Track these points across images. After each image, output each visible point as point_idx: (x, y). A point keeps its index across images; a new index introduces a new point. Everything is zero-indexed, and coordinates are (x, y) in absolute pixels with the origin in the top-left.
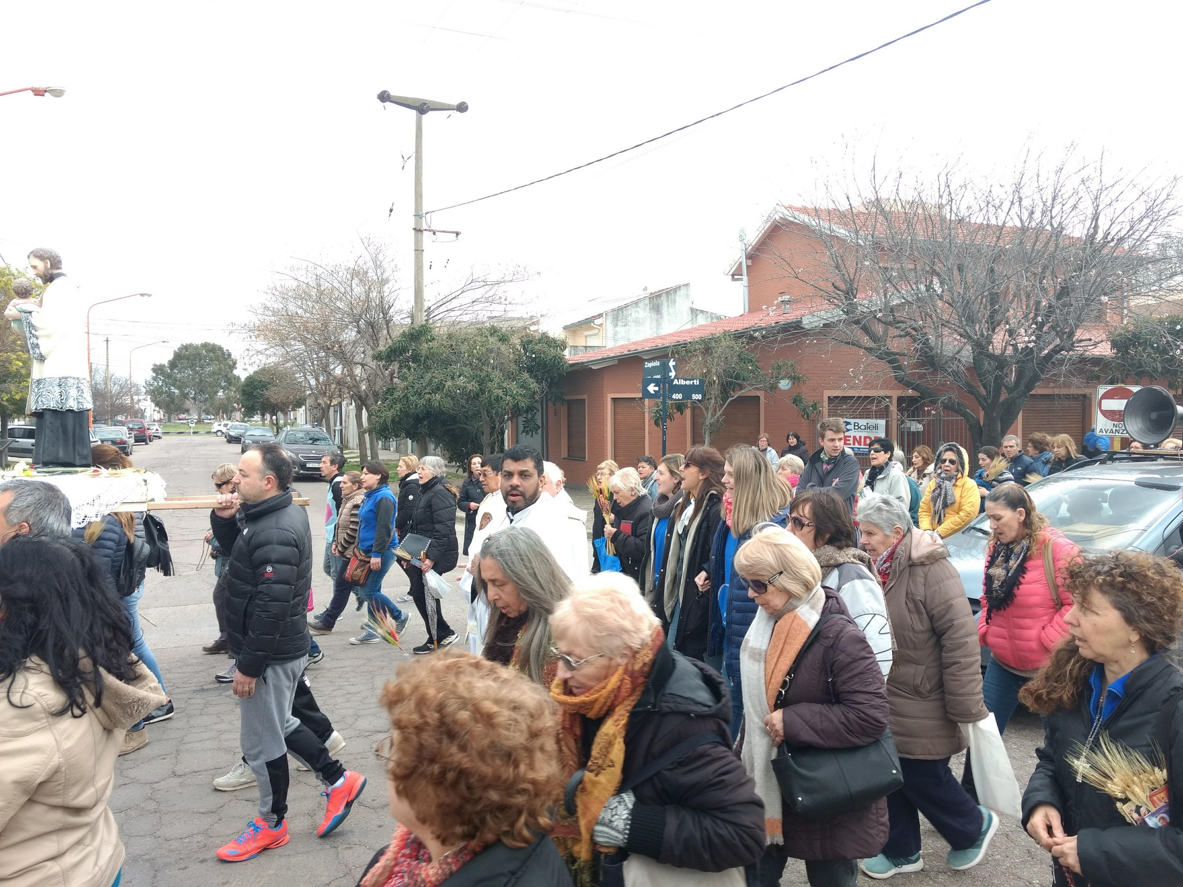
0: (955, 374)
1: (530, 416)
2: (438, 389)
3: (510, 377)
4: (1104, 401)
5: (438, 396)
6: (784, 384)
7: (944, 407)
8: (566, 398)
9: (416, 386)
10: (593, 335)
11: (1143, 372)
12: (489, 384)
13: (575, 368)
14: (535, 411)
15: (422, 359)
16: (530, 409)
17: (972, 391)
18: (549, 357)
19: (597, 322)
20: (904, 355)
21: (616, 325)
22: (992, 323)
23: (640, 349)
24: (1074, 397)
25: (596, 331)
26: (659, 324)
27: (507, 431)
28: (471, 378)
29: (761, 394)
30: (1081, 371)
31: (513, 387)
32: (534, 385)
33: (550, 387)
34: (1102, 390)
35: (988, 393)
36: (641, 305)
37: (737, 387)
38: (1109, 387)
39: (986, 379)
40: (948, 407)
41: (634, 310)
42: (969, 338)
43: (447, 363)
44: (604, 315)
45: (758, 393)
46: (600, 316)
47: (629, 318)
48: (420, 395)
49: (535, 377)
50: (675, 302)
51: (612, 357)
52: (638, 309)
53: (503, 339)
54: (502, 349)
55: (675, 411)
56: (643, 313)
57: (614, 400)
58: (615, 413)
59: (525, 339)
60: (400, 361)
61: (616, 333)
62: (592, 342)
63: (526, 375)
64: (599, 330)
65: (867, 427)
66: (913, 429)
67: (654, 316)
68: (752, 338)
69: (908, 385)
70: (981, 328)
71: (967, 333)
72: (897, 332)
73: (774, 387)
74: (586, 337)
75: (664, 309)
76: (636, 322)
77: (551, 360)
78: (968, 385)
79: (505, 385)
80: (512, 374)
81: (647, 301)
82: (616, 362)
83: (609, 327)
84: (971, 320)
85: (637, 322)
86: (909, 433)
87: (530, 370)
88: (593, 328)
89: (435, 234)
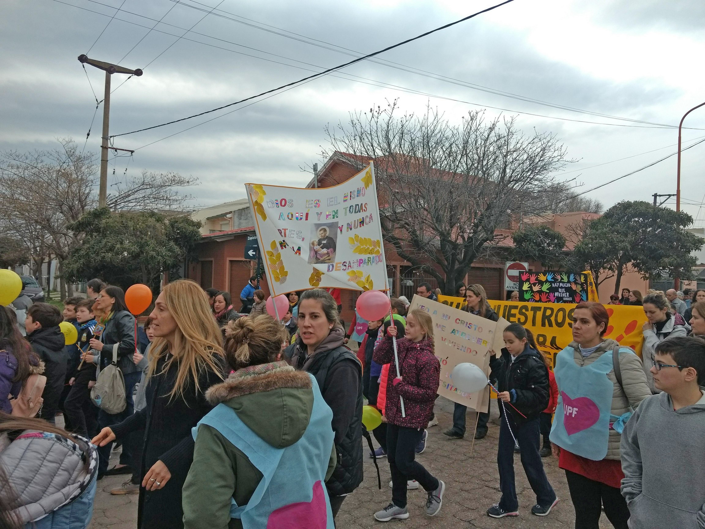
0: (430, 252)
1: (175, 270)
2: (110, 250)
3: (161, 243)
4: (509, 271)
5: (110, 255)
7: (424, 271)
8: (200, 259)
9: (96, 247)
10: (226, 224)
11: (529, 256)
12: (147, 248)
13: (206, 241)
14: (179, 267)
15: (102, 230)
16: (174, 266)
17: (440, 262)
18: (188, 232)
19: (228, 216)
20: (402, 240)
21: (240, 219)
22: (451, 223)
23: (248, 230)
24: (495, 269)
25: (227, 222)
27: (162, 281)
28: (134, 243)
30: (498, 254)
31: (163, 250)
32: (177, 249)
33: (189, 252)
34: (508, 264)
35: (449, 264)
38: (512, 263)
39: (446, 255)
40: (426, 271)
42: (437, 230)
43: (119, 233)
44: (233, 212)
46: (230, 212)
47: (249, 215)
48: (98, 253)
49: (179, 245)
51: (230, 234)
53: (159, 220)
57: (231, 261)
58: (231, 270)
59: (173, 220)
60: (86, 231)
61: (240, 224)
62: (224, 228)
63: (172, 243)
64: (229, 221)
66: (408, 284)
69: (406, 258)
70: (445, 226)
71: (436, 227)
72: (398, 226)
74: (221, 225)
77: (190, 234)
78: (437, 258)
79: (157, 249)
80: (163, 242)
82: (233, 238)
83: (236, 219)
84: (439, 220)
86: (405, 286)
87: (176, 240)
88: (226, 220)
89: (116, 151)
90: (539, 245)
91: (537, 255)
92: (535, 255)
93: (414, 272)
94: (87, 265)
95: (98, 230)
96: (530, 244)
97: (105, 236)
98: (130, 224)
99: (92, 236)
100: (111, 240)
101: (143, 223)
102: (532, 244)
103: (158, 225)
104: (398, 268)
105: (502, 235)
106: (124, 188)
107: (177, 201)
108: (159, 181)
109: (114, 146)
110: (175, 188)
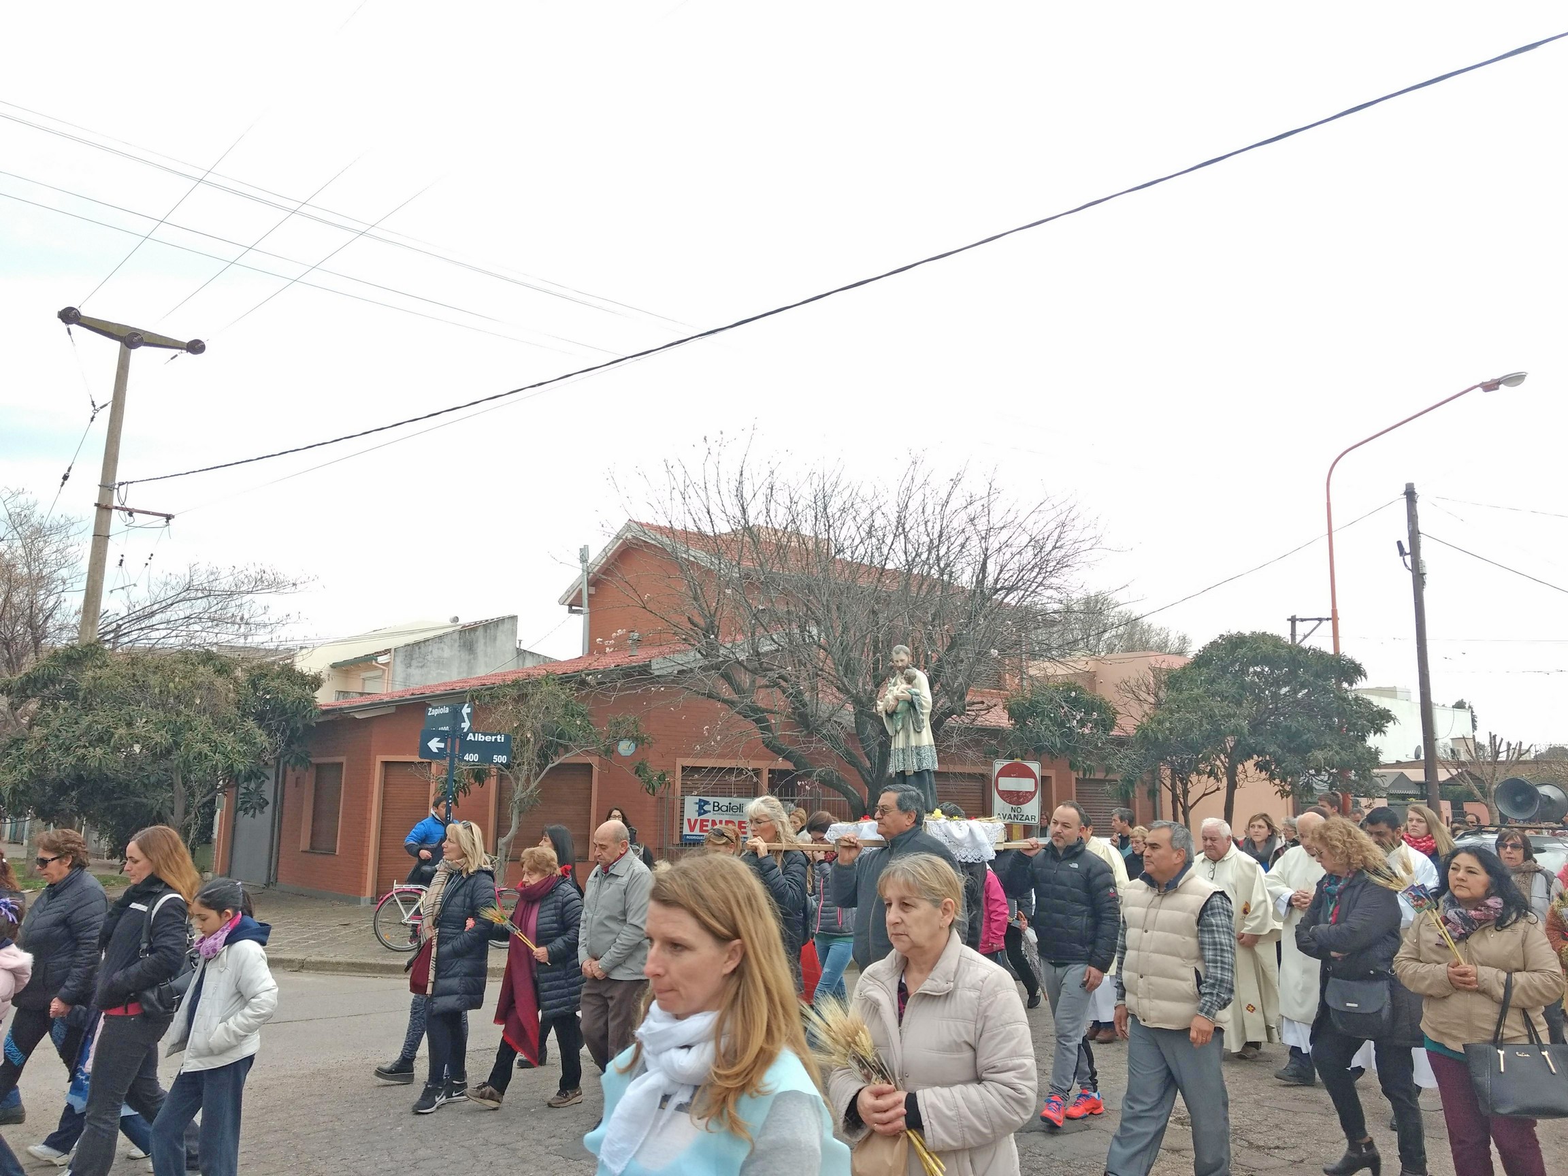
0: (833, 739)
1: (252, 786)
2: (100, 740)
3: (226, 725)
4: (1000, 779)
5: (99, 752)
6: (625, 748)
7: (820, 782)
8: (313, 760)
9: (64, 735)
10: (373, 678)
11: (1043, 747)
12: (189, 735)
13: (330, 717)
14: (262, 778)
15: (81, 694)
16: (251, 775)
17: (853, 762)
18: (291, 699)
19: (381, 659)
20: (772, 712)
21: (410, 666)
22: (875, 677)
23: (428, 693)
24: (971, 776)
25: (378, 673)
26: (471, 664)
27: (219, 811)
28: (160, 726)
29: (593, 760)
30: (978, 743)
31: (228, 740)
32: (261, 737)
33: (289, 744)
34: (999, 765)
35: (873, 765)
36: (449, 640)
37: (561, 750)
38: (1006, 763)
39: (868, 746)
40: (824, 782)
41: (436, 646)
42: (847, 692)
44: (393, 651)
45: (589, 760)
46: (387, 652)
47: (429, 657)
48: (68, 749)
49: (266, 727)
50: (495, 639)
51: (387, 702)
52: (442, 645)
53: (223, 669)
54: (218, 684)
55: (472, 781)
56: (448, 651)
57: (386, 764)
58: (386, 783)
59: (257, 672)
60: (43, 698)
61: (408, 677)
62: (371, 687)
63: (250, 724)
64: (384, 671)
65: (730, 808)
67: (465, 655)
68: (583, 683)
69: (778, 751)
70: (863, 684)
71: (845, 685)
72: (764, 681)
73: (610, 751)
74: (363, 679)
75: (480, 647)
76: (438, 662)
77: (293, 703)
78: (848, 753)
79: (215, 736)
80: (230, 721)
81: (456, 636)
82: (393, 710)
83: (399, 668)
84: (849, 669)
85: (440, 663)
87: (260, 718)
88: (376, 668)
89: (131, 514)
90: (1062, 725)
91: (1059, 746)
92: (1054, 745)
93: (799, 783)
94: (39, 778)
95: (71, 694)
96: (1042, 721)
97: (88, 708)
98: (154, 680)
99: (56, 709)
100: (102, 718)
101: (185, 678)
102: (1047, 721)
103: (219, 681)
104: (766, 776)
105: (983, 703)
106: (142, 597)
107: (265, 626)
108: (225, 584)
109: (128, 505)
110: (261, 599)
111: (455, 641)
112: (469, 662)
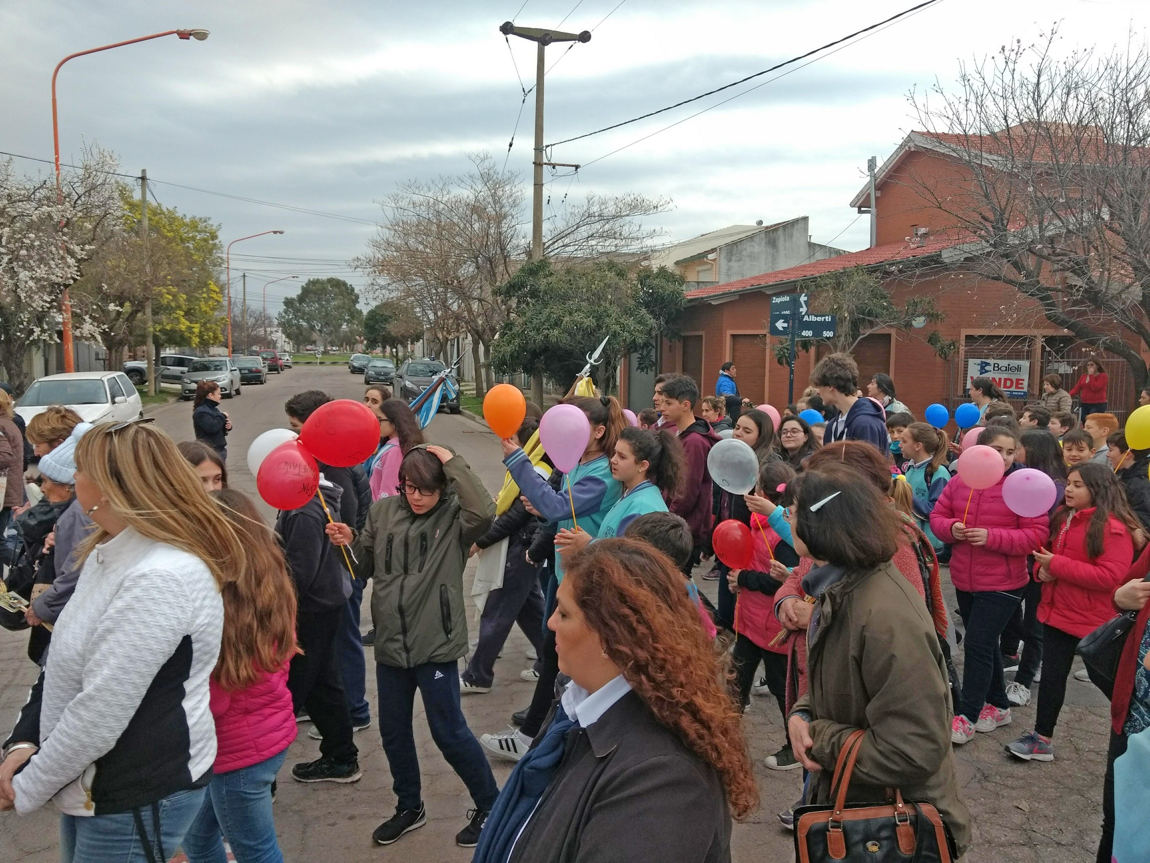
1: (645, 353)
2: (556, 324)
3: (628, 312)
5: (556, 332)
7: (1105, 349)
8: (682, 334)
9: (535, 321)
10: (706, 270)
12: (607, 320)
13: (693, 304)
15: (541, 294)
16: (646, 345)
18: (668, 292)
19: (711, 256)
21: (730, 260)
23: (763, 284)
26: (774, 259)
28: (589, 314)
29: (893, 332)
31: (631, 322)
32: (652, 321)
33: (668, 323)
36: (757, 239)
37: (869, 325)
41: (749, 244)
43: (564, 298)
44: (718, 250)
45: (889, 331)
46: (713, 251)
47: (744, 253)
48: (538, 330)
49: (652, 313)
50: (792, 236)
52: (753, 243)
53: (621, 274)
54: (621, 284)
55: (800, 348)
56: (758, 247)
57: (733, 336)
58: (734, 350)
59: (642, 274)
60: (518, 297)
61: (729, 269)
62: (703, 278)
63: (644, 311)
64: (713, 265)
65: (1008, 369)
67: (770, 250)
68: (887, 273)
69: (1063, 324)
73: (908, 325)
74: (698, 272)
75: (781, 243)
76: (750, 256)
77: (669, 295)
78: (1137, 324)
79: (622, 320)
80: (630, 309)
81: (763, 235)
82: (737, 298)
83: (723, 262)
85: (752, 257)
87: (647, 305)
88: (707, 263)
89: (554, 168)
94: (523, 348)
95: (534, 293)
97: (546, 305)
98: (582, 283)
99: (528, 304)
100: (555, 310)
101: (601, 281)
106: (561, 225)
107: (638, 239)
108: (611, 210)
109: (553, 162)
110: (637, 219)
111: (762, 239)
112: (773, 255)
